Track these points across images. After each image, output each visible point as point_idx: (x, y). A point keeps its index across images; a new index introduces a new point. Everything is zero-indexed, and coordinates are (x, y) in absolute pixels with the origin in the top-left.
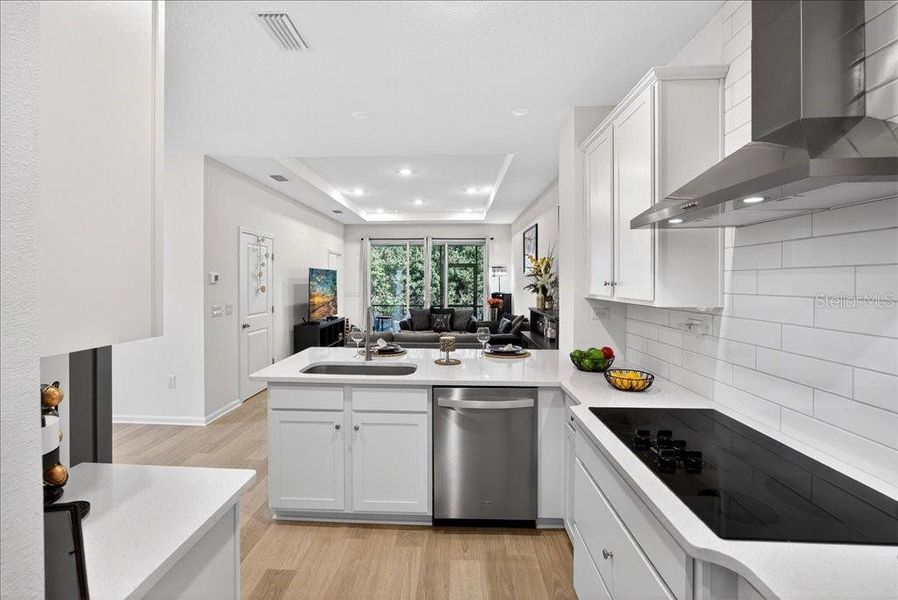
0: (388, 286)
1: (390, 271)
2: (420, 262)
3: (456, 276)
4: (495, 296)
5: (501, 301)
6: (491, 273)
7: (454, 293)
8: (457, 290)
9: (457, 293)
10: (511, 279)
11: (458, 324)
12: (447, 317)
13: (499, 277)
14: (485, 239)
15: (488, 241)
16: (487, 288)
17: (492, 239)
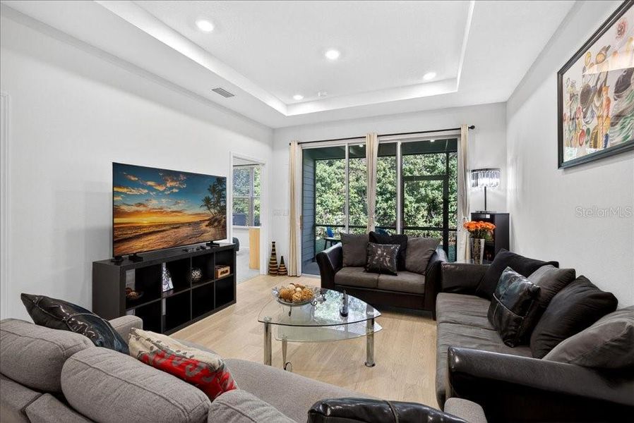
0: (361, 206)
1: (362, 192)
2: (390, 183)
3: (427, 196)
4: (476, 217)
5: (490, 226)
6: (470, 181)
7: (425, 213)
8: (429, 210)
9: (429, 213)
10: (506, 190)
11: (412, 260)
12: (395, 249)
13: (485, 188)
14: (460, 129)
15: (464, 131)
16: (463, 204)
17: (472, 127)
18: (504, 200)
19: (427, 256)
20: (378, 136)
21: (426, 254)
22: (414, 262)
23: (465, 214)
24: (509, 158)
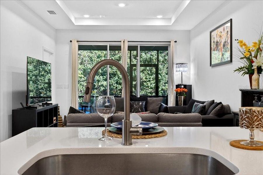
6: (175, 69)
10: (190, 74)
11: (151, 109)
12: (142, 104)
13: (182, 72)
14: (170, 42)
15: (172, 43)
16: (172, 80)
17: (176, 42)
18: (189, 78)
19: (159, 106)
20: (128, 41)
21: (158, 105)
22: (152, 110)
23: (173, 86)
24: (192, 59)
